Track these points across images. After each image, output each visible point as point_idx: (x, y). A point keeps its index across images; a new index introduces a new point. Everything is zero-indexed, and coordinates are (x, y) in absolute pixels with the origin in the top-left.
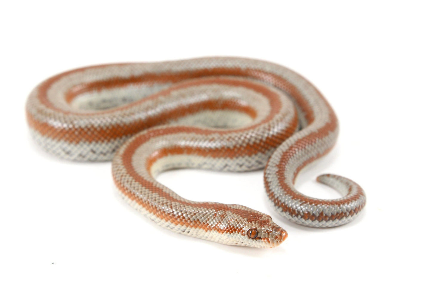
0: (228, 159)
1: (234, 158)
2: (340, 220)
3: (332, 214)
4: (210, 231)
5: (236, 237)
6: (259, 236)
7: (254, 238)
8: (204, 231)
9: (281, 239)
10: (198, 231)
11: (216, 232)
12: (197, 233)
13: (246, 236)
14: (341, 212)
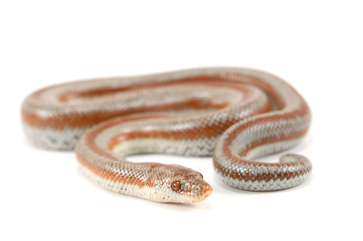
0: (189, 141)
1: (195, 140)
2: (267, 182)
3: (258, 174)
4: (143, 187)
5: (162, 191)
6: (182, 188)
7: (177, 190)
8: (139, 187)
9: (201, 192)
10: (133, 187)
11: (147, 187)
12: (133, 189)
13: (171, 188)
14: (267, 173)
